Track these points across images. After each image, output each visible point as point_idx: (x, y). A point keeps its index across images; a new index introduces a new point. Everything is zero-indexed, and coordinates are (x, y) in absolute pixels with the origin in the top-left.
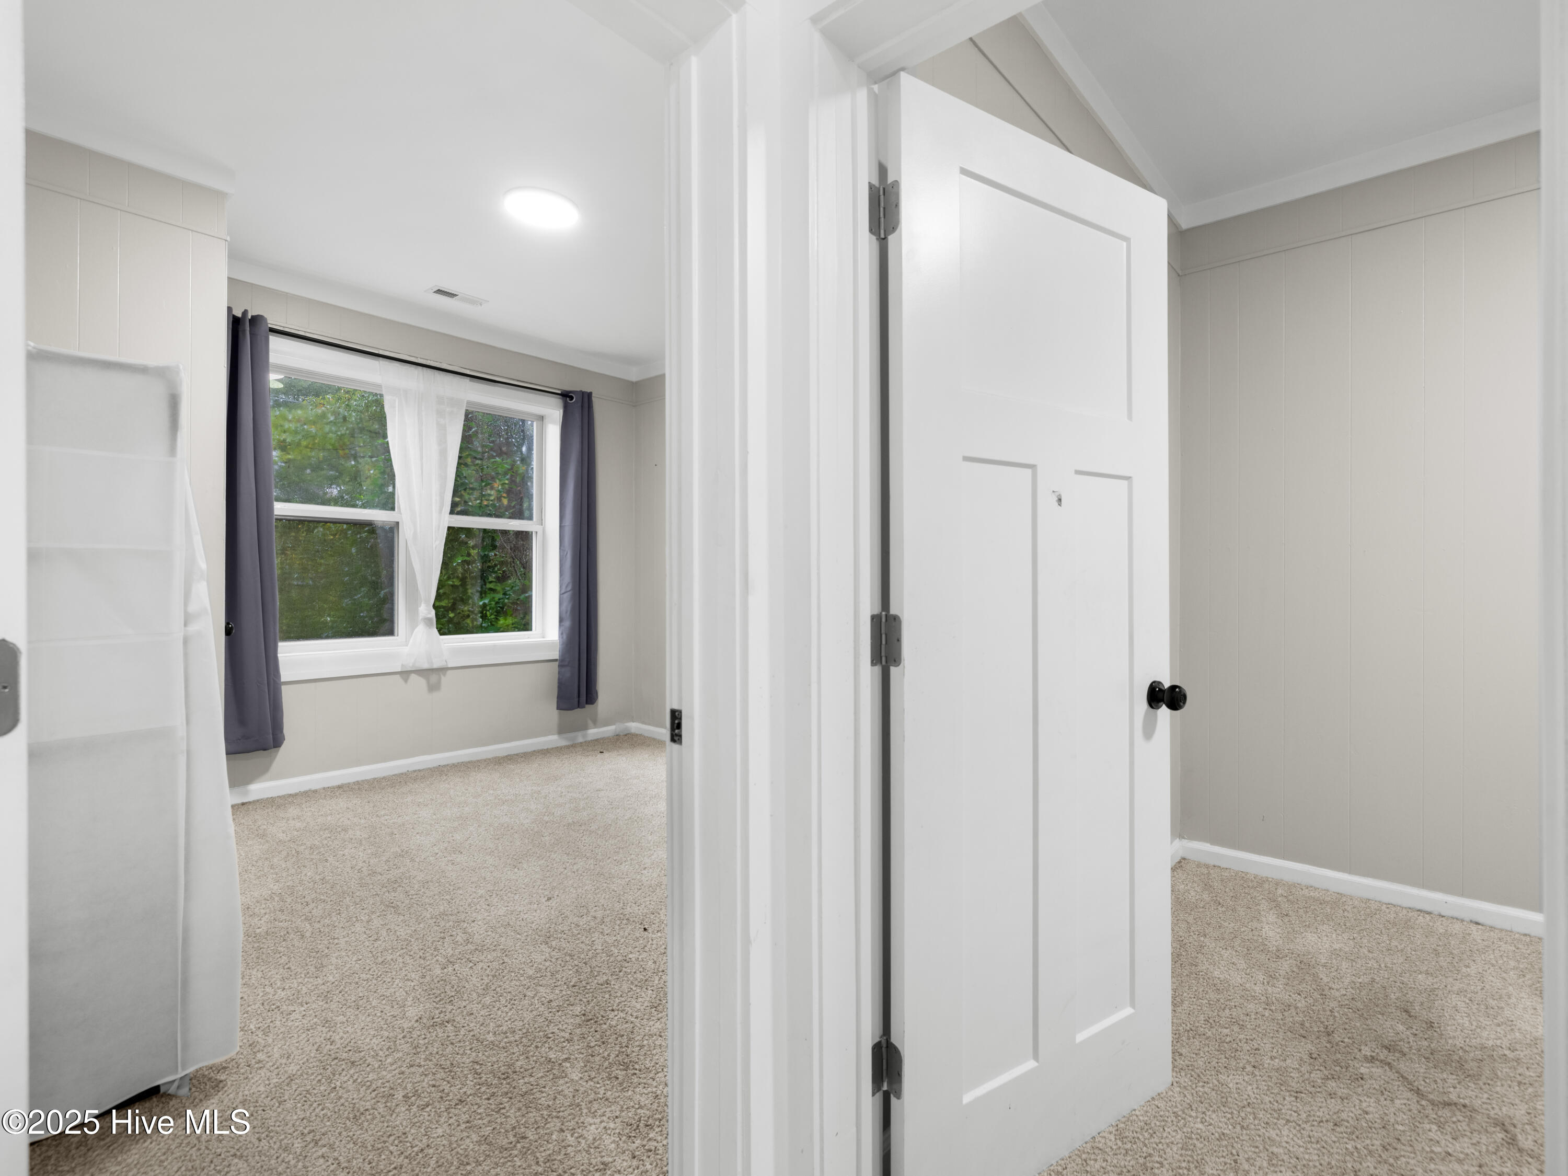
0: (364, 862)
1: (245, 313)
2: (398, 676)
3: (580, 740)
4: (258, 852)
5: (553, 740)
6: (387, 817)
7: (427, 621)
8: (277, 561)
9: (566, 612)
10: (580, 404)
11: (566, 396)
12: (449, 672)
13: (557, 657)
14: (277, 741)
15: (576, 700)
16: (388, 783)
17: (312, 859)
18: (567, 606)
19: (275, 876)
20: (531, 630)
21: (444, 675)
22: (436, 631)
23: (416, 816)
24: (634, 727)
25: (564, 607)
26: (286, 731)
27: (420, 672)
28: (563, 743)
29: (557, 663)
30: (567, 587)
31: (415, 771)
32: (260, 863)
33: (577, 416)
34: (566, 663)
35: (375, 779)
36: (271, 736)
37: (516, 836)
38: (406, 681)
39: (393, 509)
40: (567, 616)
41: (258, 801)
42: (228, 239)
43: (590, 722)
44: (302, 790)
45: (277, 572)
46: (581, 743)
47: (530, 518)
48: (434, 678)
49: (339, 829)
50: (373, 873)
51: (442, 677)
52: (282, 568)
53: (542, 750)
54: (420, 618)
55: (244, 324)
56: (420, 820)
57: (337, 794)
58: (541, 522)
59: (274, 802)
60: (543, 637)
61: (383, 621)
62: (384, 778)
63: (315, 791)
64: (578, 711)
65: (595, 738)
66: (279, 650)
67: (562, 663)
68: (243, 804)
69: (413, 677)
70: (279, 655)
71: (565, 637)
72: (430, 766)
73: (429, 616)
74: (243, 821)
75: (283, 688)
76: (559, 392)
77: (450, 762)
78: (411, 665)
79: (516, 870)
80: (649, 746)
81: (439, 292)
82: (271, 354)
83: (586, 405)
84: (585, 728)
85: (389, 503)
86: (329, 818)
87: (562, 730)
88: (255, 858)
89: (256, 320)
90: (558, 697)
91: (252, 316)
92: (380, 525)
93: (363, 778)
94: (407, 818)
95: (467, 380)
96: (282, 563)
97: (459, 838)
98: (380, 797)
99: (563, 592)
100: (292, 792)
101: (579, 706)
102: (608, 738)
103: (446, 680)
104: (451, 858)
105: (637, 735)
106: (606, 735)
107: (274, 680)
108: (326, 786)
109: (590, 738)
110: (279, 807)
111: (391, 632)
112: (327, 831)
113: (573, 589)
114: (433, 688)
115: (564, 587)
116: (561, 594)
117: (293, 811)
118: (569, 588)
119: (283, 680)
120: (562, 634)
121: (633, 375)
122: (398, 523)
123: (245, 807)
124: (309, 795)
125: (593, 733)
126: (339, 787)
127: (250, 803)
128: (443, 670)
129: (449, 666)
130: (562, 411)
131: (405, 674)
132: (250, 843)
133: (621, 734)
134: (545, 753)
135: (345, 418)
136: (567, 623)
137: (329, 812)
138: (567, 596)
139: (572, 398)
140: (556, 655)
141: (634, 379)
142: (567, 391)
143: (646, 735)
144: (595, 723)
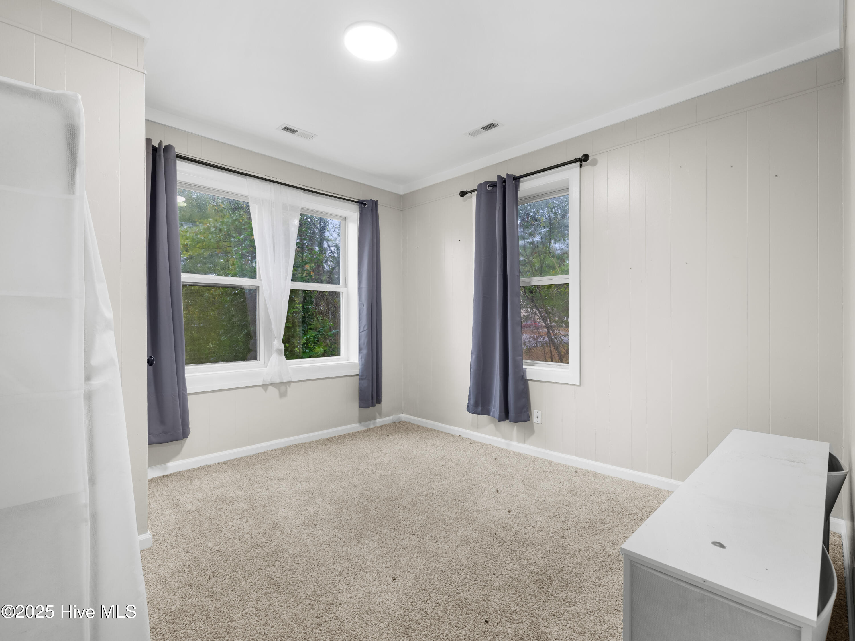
0: (248, 533)
1: (160, 143)
2: (261, 388)
3: (372, 426)
4: (173, 521)
5: (356, 427)
6: (259, 490)
7: (279, 351)
8: (183, 313)
9: (364, 344)
10: (370, 208)
11: (361, 203)
12: (292, 384)
13: (358, 373)
14: (185, 434)
15: (371, 401)
16: (256, 460)
17: (211, 530)
18: (365, 340)
19: (185, 546)
20: (339, 355)
21: (289, 386)
22: (284, 357)
23: (278, 490)
24: (404, 417)
25: (362, 341)
26: (191, 426)
27: (274, 385)
28: (362, 429)
29: (358, 377)
30: (364, 328)
31: (272, 450)
32: (174, 534)
33: (369, 216)
34: (364, 377)
35: (247, 456)
36: (181, 431)
37: (351, 509)
38: (266, 390)
39: (255, 277)
40: (365, 347)
41: (174, 474)
42: (146, 72)
43: (377, 415)
44: (202, 465)
45: (183, 319)
46: (373, 428)
47: (338, 283)
48: (283, 388)
49: (228, 501)
50: (256, 546)
51: (288, 387)
52: (186, 317)
53: (349, 434)
54: (275, 349)
55: (160, 150)
56: (282, 493)
57: (224, 468)
58: (346, 286)
59: (183, 475)
60: (348, 360)
61: (250, 350)
62: (253, 456)
63: (210, 466)
64: (372, 408)
65: (381, 425)
66: (186, 371)
67: (362, 377)
68: (164, 477)
69: (270, 387)
70: (186, 375)
71: (363, 360)
72: (282, 446)
73: (280, 348)
74: (164, 492)
75: (189, 397)
76: (358, 201)
77: (294, 443)
78: (269, 381)
79: (360, 545)
80: (417, 431)
81: (286, 129)
82: (177, 173)
83: (374, 209)
84: (374, 418)
85: (253, 274)
86: (220, 490)
87: (361, 420)
88: (171, 528)
89: (168, 148)
90: (359, 400)
91: (165, 146)
92: (247, 288)
93: (240, 456)
94: (273, 491)
95: (301, 192)
96: (186, 314)
97: (311, 511)
98: (253, 472)
99: (361, 330)
100: (195, 467)
101: (373, 405)
102: (389, 425)
103: (291, 390)
104: (310, 532)
105: (406, 422)
106: (387, 423)
107: (183, 393)
108: (217, 462)
109: (377, 425)
110: (187, 479)
111: (255, 358)
112: (220, 503)
113: (368, 328)
114: (283, 395)
115: (362, 328)
116: (360, 332)
117: (196, 484)
118: (366, 329)
119: (188, 392)
120: (361, 358)
121: (401, 190)
122: (259, 287)
123: (165, 480)
124: (206, 469)
125: (380, 421)
126: (226, 463)
127: (168, 475)
128: (289, 383)
129: (292, 381)
130: (359, 213)
131: (265, 386)
132: (168, 512)
133: (397, 422)
134: (352, 436)
135: (220, 230)
136: (365, 351)
137: (220, 484)
138: (364, 334)
139: (365, 205)
140: (357, 371)
141: (402, 193)
142: (362, 200)
143: (412, 423)
144: (381, 415)
